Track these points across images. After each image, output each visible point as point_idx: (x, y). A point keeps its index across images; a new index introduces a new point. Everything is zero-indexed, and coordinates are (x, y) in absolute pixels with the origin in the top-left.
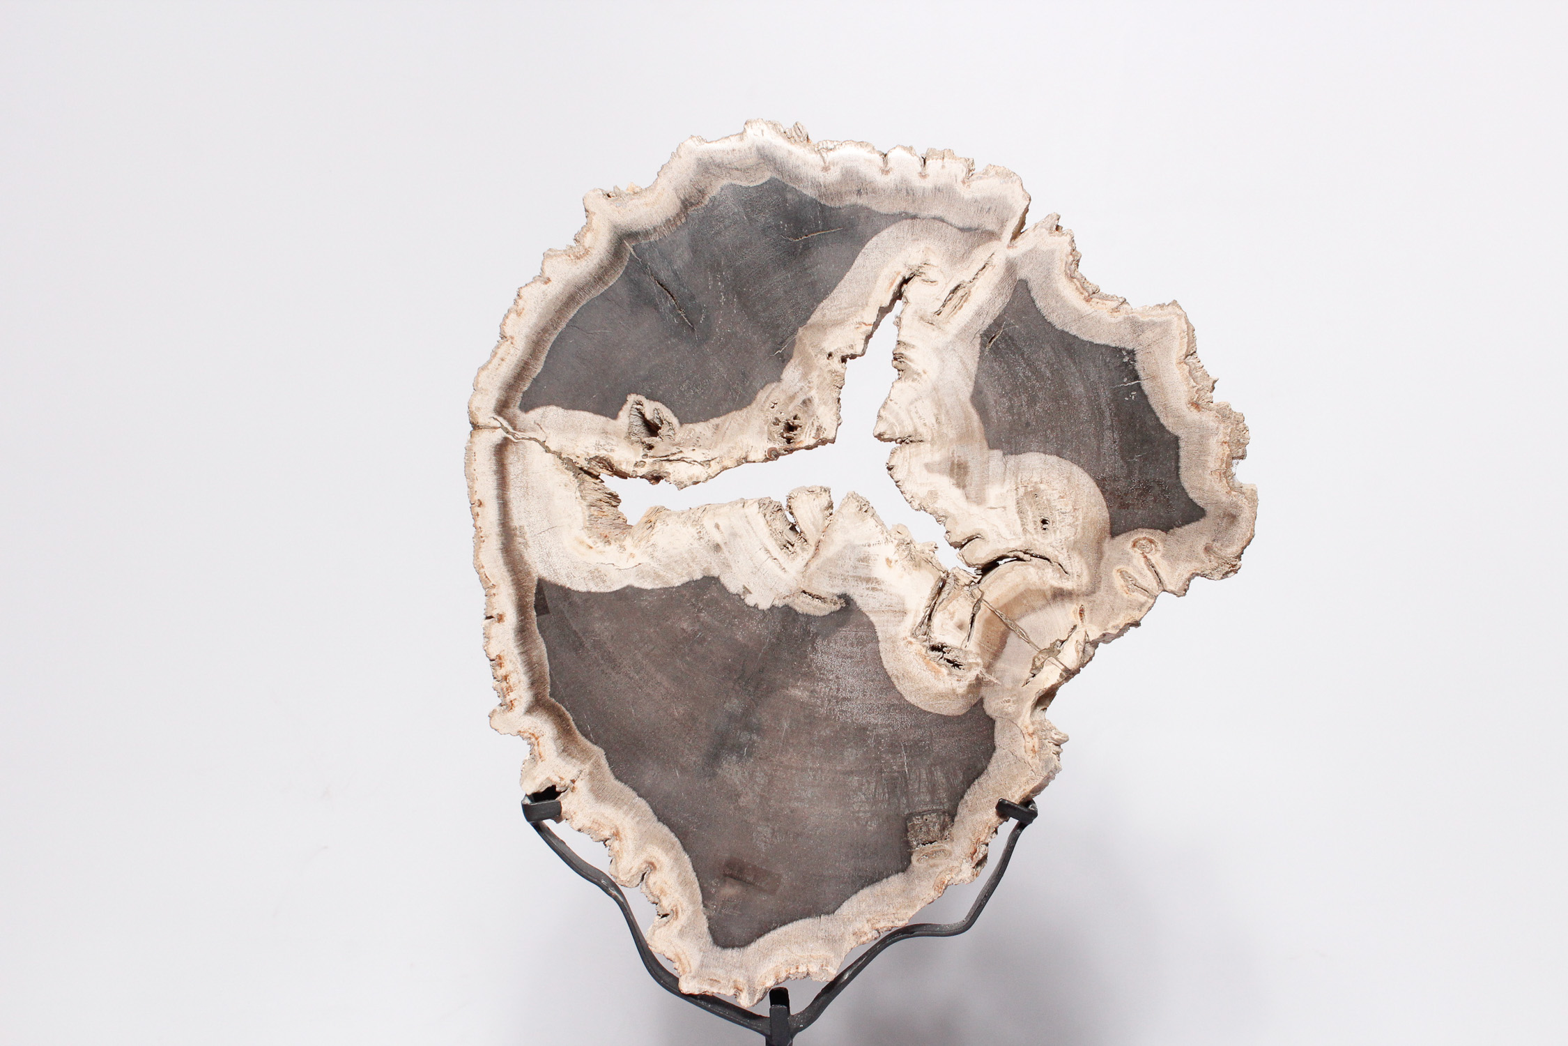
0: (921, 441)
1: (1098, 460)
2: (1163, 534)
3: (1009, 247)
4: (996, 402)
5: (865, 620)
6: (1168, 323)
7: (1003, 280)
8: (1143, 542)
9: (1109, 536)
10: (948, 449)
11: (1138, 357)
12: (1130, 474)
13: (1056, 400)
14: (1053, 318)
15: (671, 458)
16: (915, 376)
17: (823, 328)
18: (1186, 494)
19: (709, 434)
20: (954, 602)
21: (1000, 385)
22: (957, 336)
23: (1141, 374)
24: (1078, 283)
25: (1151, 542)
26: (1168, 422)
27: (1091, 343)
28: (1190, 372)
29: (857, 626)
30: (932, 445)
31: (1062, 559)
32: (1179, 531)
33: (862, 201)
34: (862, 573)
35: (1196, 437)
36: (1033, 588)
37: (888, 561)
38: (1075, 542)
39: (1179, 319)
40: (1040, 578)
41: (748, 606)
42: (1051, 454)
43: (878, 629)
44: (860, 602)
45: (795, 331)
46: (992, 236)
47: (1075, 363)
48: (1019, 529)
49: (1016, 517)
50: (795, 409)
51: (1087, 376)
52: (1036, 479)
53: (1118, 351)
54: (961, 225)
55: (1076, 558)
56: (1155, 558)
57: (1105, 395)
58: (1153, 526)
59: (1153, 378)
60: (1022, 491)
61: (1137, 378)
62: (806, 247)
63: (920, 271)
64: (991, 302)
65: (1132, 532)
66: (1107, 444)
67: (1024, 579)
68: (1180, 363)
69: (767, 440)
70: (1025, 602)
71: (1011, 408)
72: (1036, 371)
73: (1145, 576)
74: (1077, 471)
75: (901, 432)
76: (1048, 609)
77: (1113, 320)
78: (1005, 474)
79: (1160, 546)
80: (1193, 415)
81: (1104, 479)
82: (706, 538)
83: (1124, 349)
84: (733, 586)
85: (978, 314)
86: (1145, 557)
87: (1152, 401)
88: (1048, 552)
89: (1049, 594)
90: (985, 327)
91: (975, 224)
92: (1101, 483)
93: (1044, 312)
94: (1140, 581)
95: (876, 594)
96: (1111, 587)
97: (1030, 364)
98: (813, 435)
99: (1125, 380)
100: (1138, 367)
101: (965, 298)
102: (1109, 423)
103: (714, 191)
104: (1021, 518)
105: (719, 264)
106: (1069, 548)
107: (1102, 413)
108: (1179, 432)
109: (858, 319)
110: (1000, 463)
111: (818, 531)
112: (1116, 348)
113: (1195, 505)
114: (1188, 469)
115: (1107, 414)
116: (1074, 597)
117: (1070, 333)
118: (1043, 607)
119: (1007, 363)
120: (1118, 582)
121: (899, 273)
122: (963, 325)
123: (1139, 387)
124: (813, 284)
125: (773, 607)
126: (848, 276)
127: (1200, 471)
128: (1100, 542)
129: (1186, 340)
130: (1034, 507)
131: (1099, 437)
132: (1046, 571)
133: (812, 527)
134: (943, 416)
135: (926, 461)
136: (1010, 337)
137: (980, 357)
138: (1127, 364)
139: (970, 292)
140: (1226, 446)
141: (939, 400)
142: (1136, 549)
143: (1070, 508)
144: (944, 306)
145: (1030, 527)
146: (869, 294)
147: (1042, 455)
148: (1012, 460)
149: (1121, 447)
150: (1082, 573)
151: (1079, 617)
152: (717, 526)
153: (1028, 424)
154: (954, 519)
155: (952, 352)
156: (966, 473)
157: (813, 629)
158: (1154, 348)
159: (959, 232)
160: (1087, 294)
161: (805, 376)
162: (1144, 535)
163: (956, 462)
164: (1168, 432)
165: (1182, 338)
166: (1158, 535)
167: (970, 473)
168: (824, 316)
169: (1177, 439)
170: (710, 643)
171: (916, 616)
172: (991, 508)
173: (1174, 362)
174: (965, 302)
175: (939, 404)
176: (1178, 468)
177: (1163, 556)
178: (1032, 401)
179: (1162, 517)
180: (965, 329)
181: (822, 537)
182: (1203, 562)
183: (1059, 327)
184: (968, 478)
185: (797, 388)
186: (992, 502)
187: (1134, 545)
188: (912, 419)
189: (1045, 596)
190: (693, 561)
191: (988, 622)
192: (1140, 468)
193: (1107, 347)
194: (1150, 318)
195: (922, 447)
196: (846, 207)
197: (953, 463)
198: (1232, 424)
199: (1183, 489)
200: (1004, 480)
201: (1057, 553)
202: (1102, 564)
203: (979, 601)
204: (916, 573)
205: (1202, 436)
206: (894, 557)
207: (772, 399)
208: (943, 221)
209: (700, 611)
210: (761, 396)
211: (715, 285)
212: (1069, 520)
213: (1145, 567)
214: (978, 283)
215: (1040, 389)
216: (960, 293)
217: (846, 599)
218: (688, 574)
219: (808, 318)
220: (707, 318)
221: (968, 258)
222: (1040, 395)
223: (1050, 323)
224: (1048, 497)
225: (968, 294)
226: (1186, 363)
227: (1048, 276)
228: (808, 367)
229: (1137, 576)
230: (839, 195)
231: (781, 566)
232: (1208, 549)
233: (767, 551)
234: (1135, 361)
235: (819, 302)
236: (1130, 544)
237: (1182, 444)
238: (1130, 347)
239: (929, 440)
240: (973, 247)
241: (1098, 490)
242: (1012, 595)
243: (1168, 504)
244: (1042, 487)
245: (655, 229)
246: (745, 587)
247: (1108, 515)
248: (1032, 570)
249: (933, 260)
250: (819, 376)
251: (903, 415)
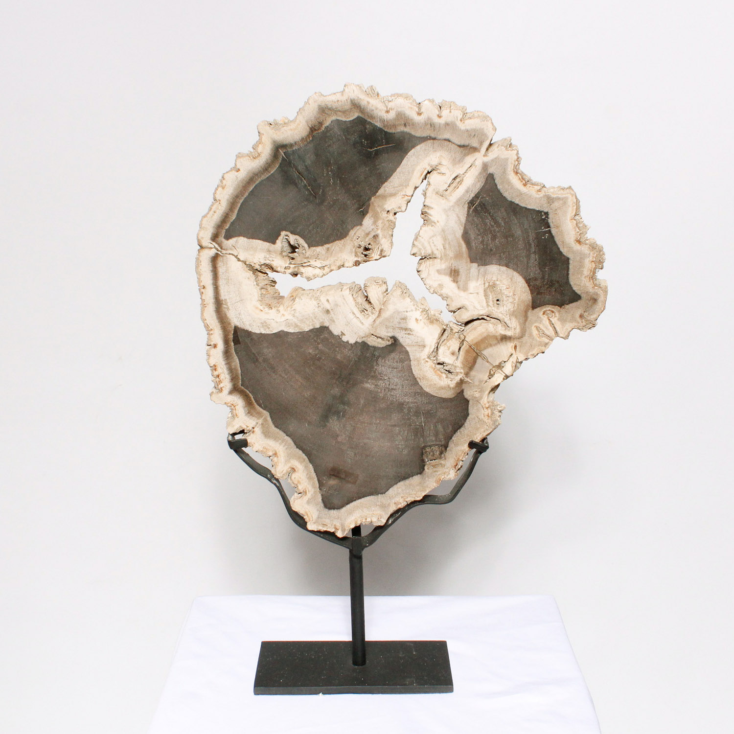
0: (435, 258)
1: (527, 269)
2: (559, 308)
3: (484, 156)
4: (475, 238)
5: (404, 349)
6: (567, 198)
7: (480, 174)
8: (549, 312)
9: (531, 308)
10: (449, 262)
11: (550, 216)
12: (543, 278)
13: (506, 237)
14: (506, 194)
15: (304, 265)
16: (433, 224)
17: (384, 197)
18: (572, 288)
19: (324, 252)
20: (450, 341)
21: (477, 229)
22: (455, 203)
23: (551, 225)
24: (520, 176)
25: (553, 312)
26: (564, 251)
27: (526, 208)
28: (576, 224)
29: (400, 353)
30: (441, 260)
31: (506, 320)
32: (567, 307)
33: (407, 130)
34: (403, 325)
35: (578, 258)
36: (491, 334)
37: (417, 320)
38: (514, 311)
39: (572, 196)
40: (495, 330)
41: (344, 342)
42: (502, 266)
43: (410, 354)
44: (401, 340)
45: (370, 199)
46: (475, 150)
47: (517, 218)
48: (485, 304)
49: (484, 298)
50: (369, 240)
51: (523, 225)
52: (495, 279)
53: (540, 212)
54: (459, 144)
55: (514, 320)
56: (554, 320)
57: (532, 236)
58: (554, 304)
59: (557, 227)
60: (487, 285)
61: (549, 227)
62: (377, 153)
63: (437, 168)
64: (474, 185)
65: (543, 307)
66: (532, 261)
67: (487, 330)
68: (572, 219)
69: (354, 256)
70: (486, 342)
71: (482, 242)
72: (496, 222)
73: (548, 330)
74: (516, 274)
75: (424, 253)
76: (499, 346)
77: (538, 196)
78: (478, 276)
79: (557, 314)
80: (577, 247)
81: (530, 279)
82: (322, 307)
83: (543, 211)
84: (336, 331)
85: (467, 191)
86: (549, 320)
87: (556, 239)
88: (500, 316)
89: (499, 338)
90: (471, 198)
91: (466, 143)
92: (528, 281)
93: (501, 191)
94: (546, 332)
95: (410, 336)
96: (531, 335)
97: (494, 219)
98: (379, 254)
99: (543, 228)
100: (550, 221)
101: (460, 182)
102: (534, 250)
103: (327, 123)
104: (486, 298)
105: (330, 163)
106: (510, 314)
107: (530, 245)
108: (570, 256)
109: (404, 193)
110: (477, 270)
111: (380, 304)
112: (539, 211)
113: (576, 293)
114: (573, 275)
115: (533, 246)
116: (512, 339)
117: (515, 202)
118: (496, 344)
119: (481, 218)
120: (535, 332)
121: (425, 169)
122: (459, 197)
123: (550, 232)
124: (380, 174)
125: (356, 342)
126: (398, 170)
127: (579, 276)
128: (526, 312)
129: (575, 207)
130: (493, 293)
131: (528, 257)
132: (498, 326)
133: (377, 302)
134: (447, 245)
135: (438, 268)
136: (483, 204)
137: (467, 214)
138: (544, 219)
139: (463, 179)
140: (593, 263)
141: (445, 237)
142: (545, 316)
143: (511, 294)
144: (449, 186)
145: (491, 303)
146: (410, 180)
147: (498, 266)
148: (482, 268)
149: (539, 263)
150: (516, 327)
151: (514, 350)
152: (328, 301)
153: (491, 250)
154: (451, 299)
155: (453, 211)
156: (458, 275)
157: (377, 353)
158: (559, 211)
159: (458, 148)
160: (524, 182)
161: (375, 223)
162: (549, 309)
163: (453, 269)
164: (564, 255)
165: (573, 206)
166: (556, 309)
167: (460, 275)
168: (385, 191)
169: (568, 259)
170: (323, 360)
171: (430, 348)
172: (471, 293)
173: (569, 219)
174: (460, 185)
175: (445, 239)
176: (568, 274)
177: (558, 319)
178: (494, 238)
179: (558, 299)
180: (459, 200)
181: (382, 307)
182: (579, 323)
183: (509, 199)
184: (459, 277)
185: (371, 229)
186: (471, 290)
187: (544, 314)
188: (430, 246)
189: (497, 339)
190: (315, 318)
191: (467, 352)
192: (549, 274)
193: (534, 210)
194: (557, 195)
195: (435, 261)
196: (398, 133)
197: (451, 270)
198: (597, 252)
199: (570, 285)
200: (478, 279)
201: (504, 317)
202: (527, 323)
203: (463, 341)
204: (430, 326)
205: (581, 258)
206: (419, 318)
207: (357, 234)
208: (449, 141)
209: (318, 344)
210: (352, 233)
211: (327, 174)
212: (511, 300)
213: (549, 325)
214: (467, 175)
215: (498, 232)
216: (458, 180)
217: (394, 339)
218: (312, 325)
219: (377, 192)
220: (323, 191)
221: (462, 161)
222: (498, 235)
223: (504, 197)
224: (501, 288)
225: (462, 181)
226: (575, 220)
227: (504, 172)
228: (376, 218)
229: (544, 329)
230: (395, 126)
231: (361, 322)
232: (581, 316)
233: (354, 313)
234: (548, 218)
235: (383, 183)
236: (542, 313)
237: (571, 262)
238: (546, 211)
239: (440, 257)
240: (465, 155)
241: (526, 285)
242: (480, 338)
243: (562, 294)
244: (498, 283)
245: (295, 143)
246: (342, 332)
247: (531, 298)
248: (491, 325)
249: (444, 162)
250: (382, 223)
251: (426, 244)
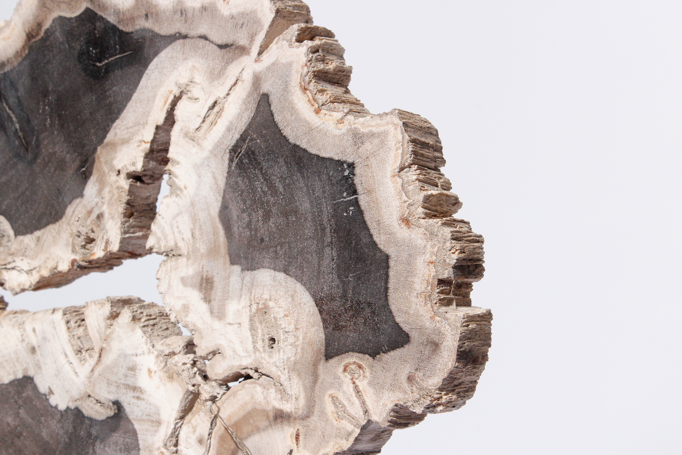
0: (180, 255)
1: (319, 278)
2: (371, 359)
3: (256, 61)
4: (238, 216)
5: (131, 427)
6: (385, 134)
7: (250, 95)
8: (353, 367)
9: (324, 358)
10: (200, 264)
11: (357, 171)
12: (344, 296)
13: (286, 214)
14: (287, 132)
15: (9, 266)
16: (178, 192)
17: (113, 146)
18: (393, 317)
19: (32, 245)
20: (197, 416)
21: (242, 200)
22: (211, 152)
23: (359, 188)
24: (310, 95)
25: (360, 367)
26: (380, 239)
27: (318, 156)
28: (402, 186)
29: (125, 433)
30: (188, 259)
31: (283, 378)
32: (386, 357)
33: (148, 25)
34: (130, 381)
35: (405, 256)
36: (259, 407)
37: (150, 371)
38: (295, 363)
39: (396, 129)
40: (265, 398)
41: (51, 406)
42: (279, 271)
43: (140, 437)
44: (128, 409)
45: (95, 149)
46: (243, 50)
47: (303, 177)
48: (250, 347)
49: (249, 334)
50: (91, 223)
51: (313, 191)
52: (266, 296)
53: (340, 163)
54: (220, 42)
55: (295, 379)
56: (363, 384)
57: (327, 210)
58: (362, 351)
59: (369, 192)
60: (254, 307)
61: (355, 192)
62: (108, 69)
63: (188, 89)
64: (239, 116)
65: (344, 356)
66: (326, 261)
67: (252, 398)
68: (394, 176)
69: (70, 252)
70: (252, 421)
71: (249, 224)
72: (271, 186)
73: (353, 404)
74: (300, 288)
75: (165, 246)
76: (270, 431)
77: (337, 132)
78: (241, 290)
79: (368, 374)
80: (402, 232)
81: (321, 299)
82: (27, 341)
83: (345, 162)
84: (43, 388)
85: (229, 129)
86: (354, 383)
87: (368, 217)
88: (273, 371)
89: (271, 414)
90: (233, 142)
91: (230, 42)
92: (319, 303)
93: (281, 126)
94: (348, 408)
95: (139, 402)
96: (323, 413)
97: (267, 179)
98: (103, 248)
99: (345, 194)
100: (357, 181)
101: (219, 114)
102: (329, 240)
103: (47, 25)
104: (252, 335)
105: (47, 91)
106: (289, 368)
107: (323, 229)
108: (390, 250)
109: (139, 138)
110: (239, 279)
111: (101, 338)
112: (339, 161)
113: (400, 329)
114: (396, 289)
115: (328, 230)
116: (292, 420)
117: (301, 146)
118: (265, 429)
119: (249, 178)
120: (330, 408)
121: (171, 92)
122: (216, 140)
123: (356, 203)
124: (110, 105)
125: (68, 408)
126: (135, 96)
127: (407, 293)
128: (315, 365)
129: (400, 151)
130: (263, 325)
131: (320, 253)
132: (270, 391)
133: (97, 335)
134: (197, 230)
135: (183, 274)
136: (252, 152)
137: (228, 173)
138: (347, 178)
139: (223, 107)
140: (432, 266)
141: (195, 215)
142: (346, 374)
143: (292, 327)
144: (204, 121)
145: (260, 345)
146: (149, 113)
147: (272, 271)
148: (248, 275)
149: (338, 266)
150: (299, 396)
151: (295, 442)
152: (34, 330)
153: (262, 240)
154: (200, 333)
155: (207, 168)
156: (212, 288)
157: (94, 432)
158: (372, 160)
159: (218, 49)
160: (316, 106)
161: (100, 192)
162: (354, 360)
163: (204, 276)
164: (381, 251)
165: (397, 149)
166: (365, 360)
167: (214, 288)
168: (116, 134)
169: (387, 257)
170: (25, 438)
171: (168, 427)
172: (230, 324)
173: (389, 174)
174: (219, 117)
175: (194, 219)
176: (387, 289)
177: (370, 383)
178: (267, 216)
179: (370, 341)
180: (217, 146)
181: (104, 345)
182: (406, 393)
183: (292, 140)
184: (213, 292)
185: (94, 204)
186: (230, 317)
187: (345, 370)
188: (173, 233)
189: (268, 417)
190: (18, 361)
191: (222, 439)
192: (354, 288)
193: (331, 159)
194: (370, 128)
195: (180, 261)
196: (137, 31)
197: (202, 279)
198: (439, 242)
199: (391, 312)
200: (241, 296)
201: (279, 373)
202: (317, 388)
203: (216, 417)
204: (169, 385)
205: (410, 255)
206: (154, 368)
207: (76, 213)
208: (205, 38)
209: (19, 408)
210: (69, 210)
211: (44, 110)
212: (291, 340)
213: (354, 394)
214: (230, 98)
215: (274, 204)
216: (216, 109)
217: (117, 404)
218: (14, 373)
219: (104, 137)
220: (37, 139)
221: (223, 74)
222: (274, 210)
223: (284, 137)
224: (275, 315)
225: (222, 110)
226: (399, 177)
227: (286, 88)
228: (102, 183)
229: (346, 403)
230: (132, 19)
231: (74, 371)
232: (410, 379)
233: (66, 355)
234: (354, 175)
235: (113, 121)
236: (341, 368)
237: (392, 263)
238: (350, 160)
239: (186, 254)
240: (228, 62)
241: (316, 310)
242: (242, 413)
243: (375, 329)
244: (271, 304)
245: (8, 61)
246: (50, 389)
247: (324, 337)
248: (259, 389)
249: (198, 78)
250: (109, 192)
251: (168, 230)
